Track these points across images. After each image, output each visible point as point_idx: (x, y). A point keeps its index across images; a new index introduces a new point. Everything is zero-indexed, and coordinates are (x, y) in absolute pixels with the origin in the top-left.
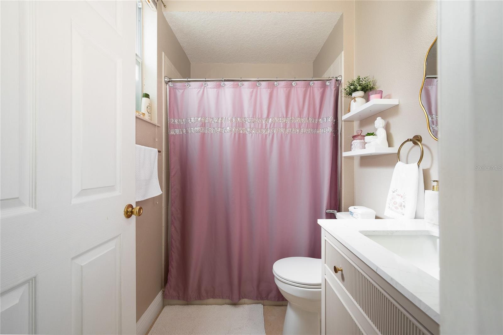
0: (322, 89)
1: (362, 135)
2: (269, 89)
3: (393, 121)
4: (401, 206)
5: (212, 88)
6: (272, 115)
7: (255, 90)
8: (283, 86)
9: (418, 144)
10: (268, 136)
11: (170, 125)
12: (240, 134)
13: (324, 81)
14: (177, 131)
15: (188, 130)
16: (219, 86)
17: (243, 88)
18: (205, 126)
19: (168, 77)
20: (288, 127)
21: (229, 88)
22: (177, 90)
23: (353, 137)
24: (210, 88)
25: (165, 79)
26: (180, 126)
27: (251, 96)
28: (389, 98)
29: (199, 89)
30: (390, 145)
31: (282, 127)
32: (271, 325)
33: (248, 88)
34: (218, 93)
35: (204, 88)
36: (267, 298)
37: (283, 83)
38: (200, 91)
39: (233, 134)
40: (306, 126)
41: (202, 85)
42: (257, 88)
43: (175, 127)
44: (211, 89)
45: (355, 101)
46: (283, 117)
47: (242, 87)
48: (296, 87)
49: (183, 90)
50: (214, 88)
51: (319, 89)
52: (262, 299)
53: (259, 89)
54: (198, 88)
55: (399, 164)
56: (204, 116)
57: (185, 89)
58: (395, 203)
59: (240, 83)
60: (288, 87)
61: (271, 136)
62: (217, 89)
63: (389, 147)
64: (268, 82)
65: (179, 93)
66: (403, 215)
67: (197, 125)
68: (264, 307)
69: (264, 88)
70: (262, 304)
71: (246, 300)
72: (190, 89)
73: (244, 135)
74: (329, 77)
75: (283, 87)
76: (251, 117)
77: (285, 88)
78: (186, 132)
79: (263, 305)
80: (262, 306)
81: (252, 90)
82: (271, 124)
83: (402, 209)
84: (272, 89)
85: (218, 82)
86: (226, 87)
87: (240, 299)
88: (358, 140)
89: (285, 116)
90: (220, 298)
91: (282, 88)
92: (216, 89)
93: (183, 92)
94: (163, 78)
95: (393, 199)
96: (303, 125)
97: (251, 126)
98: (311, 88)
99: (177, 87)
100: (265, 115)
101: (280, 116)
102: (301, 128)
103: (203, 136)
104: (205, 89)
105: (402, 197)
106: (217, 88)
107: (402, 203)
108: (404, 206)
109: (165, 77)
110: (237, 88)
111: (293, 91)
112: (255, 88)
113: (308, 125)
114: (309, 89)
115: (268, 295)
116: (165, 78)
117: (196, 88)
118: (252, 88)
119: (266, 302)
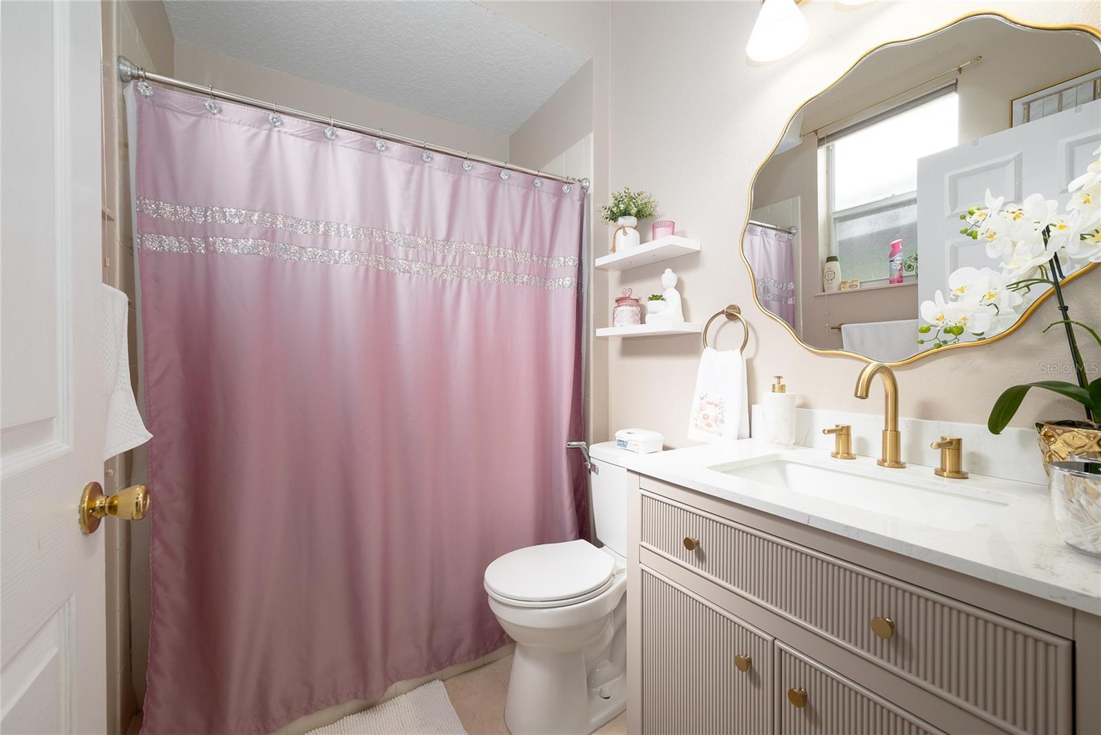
0: (556, 198)
1: (633, 298)
2: (452, 175)
3: (689, 277)
4: (716, 421)
5: (298, 136)
6: (456, 236)
7: (417, 169)
8: (482, 174)
9: (738, 317)
10: (448, 283)
11: (140, 218)
12: (378, 272)
13: (560, 182)
14: (171, 243)
15: (215, 243)
16: (320, 137)
17: (387, 156)
18: (273, 239)
19: (131, 63)
20: (492, 267)
21: (348, 147)
22: (169, 114)
23: (616, 301)
24: (292, 135)
25: (122, 67)
26: (182, 229)
27: (409, 181)
28: (683, 236)
29: (254, 130)
30: (686, 317)
31: (479, 265)
32: (475, 716)
33: (400, 160)
34: (316, 153)
35: (270, 130)
36: (451, 662)
37: (482, 168)
38: (256, 134)
39: (362, 269)
40: (528, 271)
41: (266, 120)
42: (423, 165)
43: (159, 227)
44: (292, 137)
45: (625, 233)
46: (483, 245)
47: (385, 153)
48: (508, 184)
49: (194, 118)
50: (302, 137)
51: (551, 196)
52: (440, 667)
53: (427, 168)
54: (249, 125)
55: (708, 352)
56: (269, 208)
57: (201, 116)
58: (706, 417)
59: (379, 143)
60: (492, 179)
61: (455, 284)
62: (314, 142)
63: (685, 321)
64: (450, 157)
65: (179, 125)
66: (721, 435)
67: (247, 232)
68: (446, 682)
69: (439, 169)
70: (440, 680)
71: (399, 685)
72: (219, 119)
73: (391, 276)
74: (568, 177)
75: (481, 176)
76: (407, 232)
77: (486, 179)
78: (206, 248)
79: (443, 681)
80: (441, 682)
81: (410, 166)
82: (455, 256)
83: (718, 426)
84: (456, 176)
85: (317, 124)
86: (340, 143)
87: (386, 687)
88: (628, 307)
89: (485, 242)
90: (329, 706)
91: (479, 179)
92: (308, 143)
93: (195, 126)
94: (115, 59)
95: (702, 410)
96: (521, 267)
97: (407, 256)
98: (537, 192)
99: (171, 103)
100: (441, 234)
101: (476, 241)
102: (518, 272)
103: (269, 266)
104: (275, 135)
105: (716, 405)
106: (313, 140)
107: (717, 416)
108: (722, 422)
109: (122, 61)
110: (370, 152)
111: (501, 190)
112: (417, 164)
113: (530, 271)
114: (532, 194)
115: (453, 653)
116: (119, 62)
117: (244, 124)
118: (409, 162)
119: (449, 671)
